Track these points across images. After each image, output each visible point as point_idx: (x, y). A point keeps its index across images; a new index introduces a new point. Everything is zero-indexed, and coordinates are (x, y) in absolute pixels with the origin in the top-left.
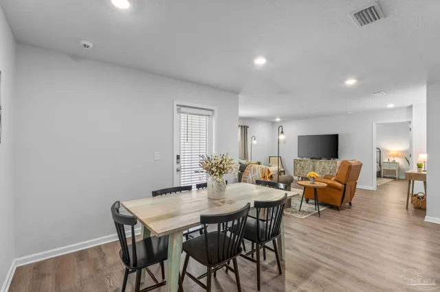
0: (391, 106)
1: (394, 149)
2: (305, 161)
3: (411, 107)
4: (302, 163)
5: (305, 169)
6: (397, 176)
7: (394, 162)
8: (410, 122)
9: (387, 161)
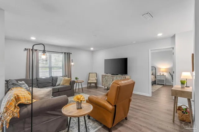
0: (160, 35)
1: (163, 67)
2: (108, 76)
3: (174, 37)
4: (106, 77)
5: (108, 81)
6: (165, 84)
7: (163, 75)
8: (173, 48)
9: (159, 74)
